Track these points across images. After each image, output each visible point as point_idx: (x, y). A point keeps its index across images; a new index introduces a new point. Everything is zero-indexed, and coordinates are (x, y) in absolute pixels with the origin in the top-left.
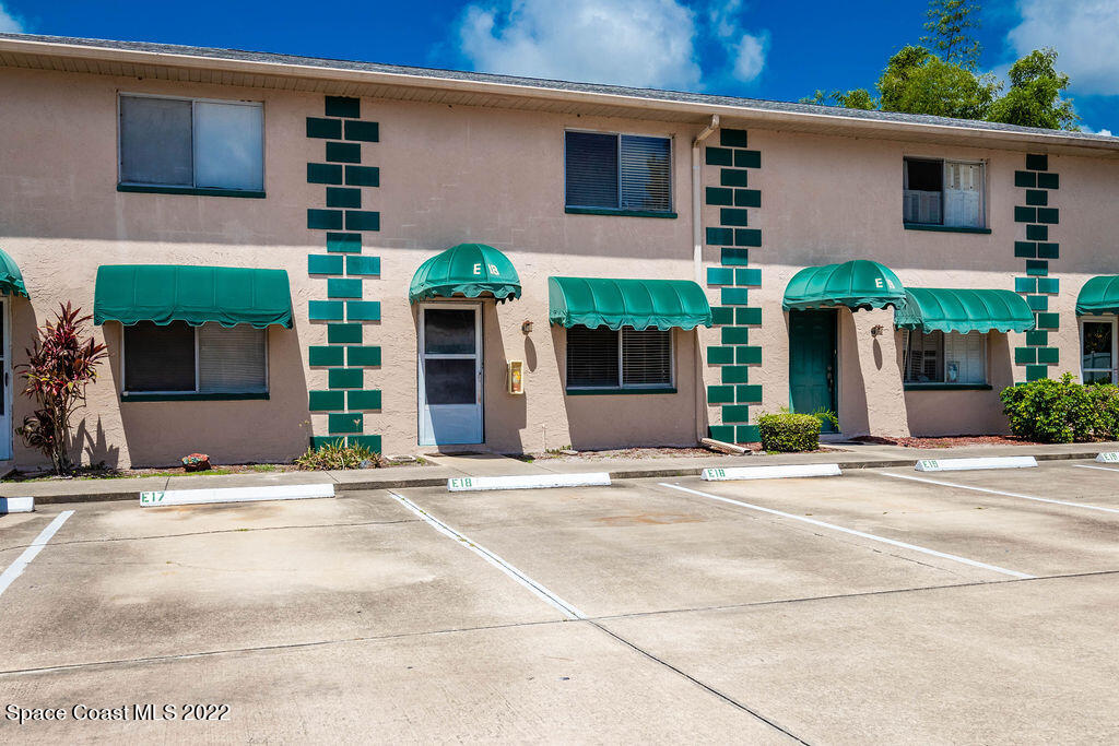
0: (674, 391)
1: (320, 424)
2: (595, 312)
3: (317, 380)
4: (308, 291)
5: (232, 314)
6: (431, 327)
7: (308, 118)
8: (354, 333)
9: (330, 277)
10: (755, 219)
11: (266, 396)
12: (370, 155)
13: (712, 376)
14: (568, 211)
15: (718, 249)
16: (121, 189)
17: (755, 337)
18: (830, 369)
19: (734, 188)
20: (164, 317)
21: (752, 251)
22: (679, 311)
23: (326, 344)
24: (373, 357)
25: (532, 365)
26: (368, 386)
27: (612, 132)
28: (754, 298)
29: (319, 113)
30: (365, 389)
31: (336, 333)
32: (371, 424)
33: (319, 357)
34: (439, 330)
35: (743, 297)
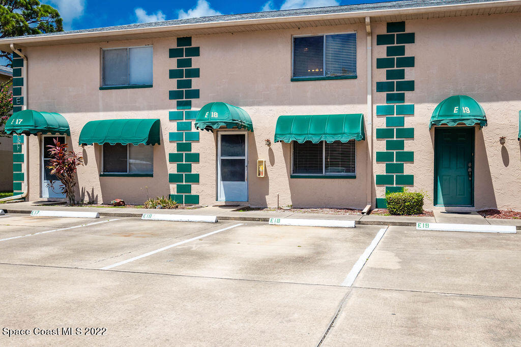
0: (354, 177)
1: (173, 189)
2: (290, 134)
3: (172, 168)
4: (169, 128)
5: (126, 139)
6: (224, 144)
7: (170, 49)
8: (187, 147)
9: (178, 121)
10: (410, 74)
11: (152, 176)
12: (196, 63)
13: (380, 169)
14: (292, 80)
15: (384, 95)
16: (101, 89)
17: (408, 146)
18: (470, 165)
19: (395, 57)
20: (102, 141)
21: (408, 94)
22: (341, 132)
23: (176, 152)
24: (196, 158)
25: (272, 162)
26: (194, 172)
27: (320, 34)
28: (409, 122)
29: (174, 46)
30: (192, 173)
31: (181, 147)
32: (195, 189)
33: (174, 158)
34: (228, 145)
35: (401, 122)
